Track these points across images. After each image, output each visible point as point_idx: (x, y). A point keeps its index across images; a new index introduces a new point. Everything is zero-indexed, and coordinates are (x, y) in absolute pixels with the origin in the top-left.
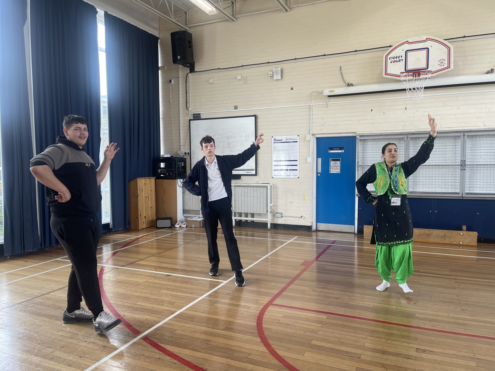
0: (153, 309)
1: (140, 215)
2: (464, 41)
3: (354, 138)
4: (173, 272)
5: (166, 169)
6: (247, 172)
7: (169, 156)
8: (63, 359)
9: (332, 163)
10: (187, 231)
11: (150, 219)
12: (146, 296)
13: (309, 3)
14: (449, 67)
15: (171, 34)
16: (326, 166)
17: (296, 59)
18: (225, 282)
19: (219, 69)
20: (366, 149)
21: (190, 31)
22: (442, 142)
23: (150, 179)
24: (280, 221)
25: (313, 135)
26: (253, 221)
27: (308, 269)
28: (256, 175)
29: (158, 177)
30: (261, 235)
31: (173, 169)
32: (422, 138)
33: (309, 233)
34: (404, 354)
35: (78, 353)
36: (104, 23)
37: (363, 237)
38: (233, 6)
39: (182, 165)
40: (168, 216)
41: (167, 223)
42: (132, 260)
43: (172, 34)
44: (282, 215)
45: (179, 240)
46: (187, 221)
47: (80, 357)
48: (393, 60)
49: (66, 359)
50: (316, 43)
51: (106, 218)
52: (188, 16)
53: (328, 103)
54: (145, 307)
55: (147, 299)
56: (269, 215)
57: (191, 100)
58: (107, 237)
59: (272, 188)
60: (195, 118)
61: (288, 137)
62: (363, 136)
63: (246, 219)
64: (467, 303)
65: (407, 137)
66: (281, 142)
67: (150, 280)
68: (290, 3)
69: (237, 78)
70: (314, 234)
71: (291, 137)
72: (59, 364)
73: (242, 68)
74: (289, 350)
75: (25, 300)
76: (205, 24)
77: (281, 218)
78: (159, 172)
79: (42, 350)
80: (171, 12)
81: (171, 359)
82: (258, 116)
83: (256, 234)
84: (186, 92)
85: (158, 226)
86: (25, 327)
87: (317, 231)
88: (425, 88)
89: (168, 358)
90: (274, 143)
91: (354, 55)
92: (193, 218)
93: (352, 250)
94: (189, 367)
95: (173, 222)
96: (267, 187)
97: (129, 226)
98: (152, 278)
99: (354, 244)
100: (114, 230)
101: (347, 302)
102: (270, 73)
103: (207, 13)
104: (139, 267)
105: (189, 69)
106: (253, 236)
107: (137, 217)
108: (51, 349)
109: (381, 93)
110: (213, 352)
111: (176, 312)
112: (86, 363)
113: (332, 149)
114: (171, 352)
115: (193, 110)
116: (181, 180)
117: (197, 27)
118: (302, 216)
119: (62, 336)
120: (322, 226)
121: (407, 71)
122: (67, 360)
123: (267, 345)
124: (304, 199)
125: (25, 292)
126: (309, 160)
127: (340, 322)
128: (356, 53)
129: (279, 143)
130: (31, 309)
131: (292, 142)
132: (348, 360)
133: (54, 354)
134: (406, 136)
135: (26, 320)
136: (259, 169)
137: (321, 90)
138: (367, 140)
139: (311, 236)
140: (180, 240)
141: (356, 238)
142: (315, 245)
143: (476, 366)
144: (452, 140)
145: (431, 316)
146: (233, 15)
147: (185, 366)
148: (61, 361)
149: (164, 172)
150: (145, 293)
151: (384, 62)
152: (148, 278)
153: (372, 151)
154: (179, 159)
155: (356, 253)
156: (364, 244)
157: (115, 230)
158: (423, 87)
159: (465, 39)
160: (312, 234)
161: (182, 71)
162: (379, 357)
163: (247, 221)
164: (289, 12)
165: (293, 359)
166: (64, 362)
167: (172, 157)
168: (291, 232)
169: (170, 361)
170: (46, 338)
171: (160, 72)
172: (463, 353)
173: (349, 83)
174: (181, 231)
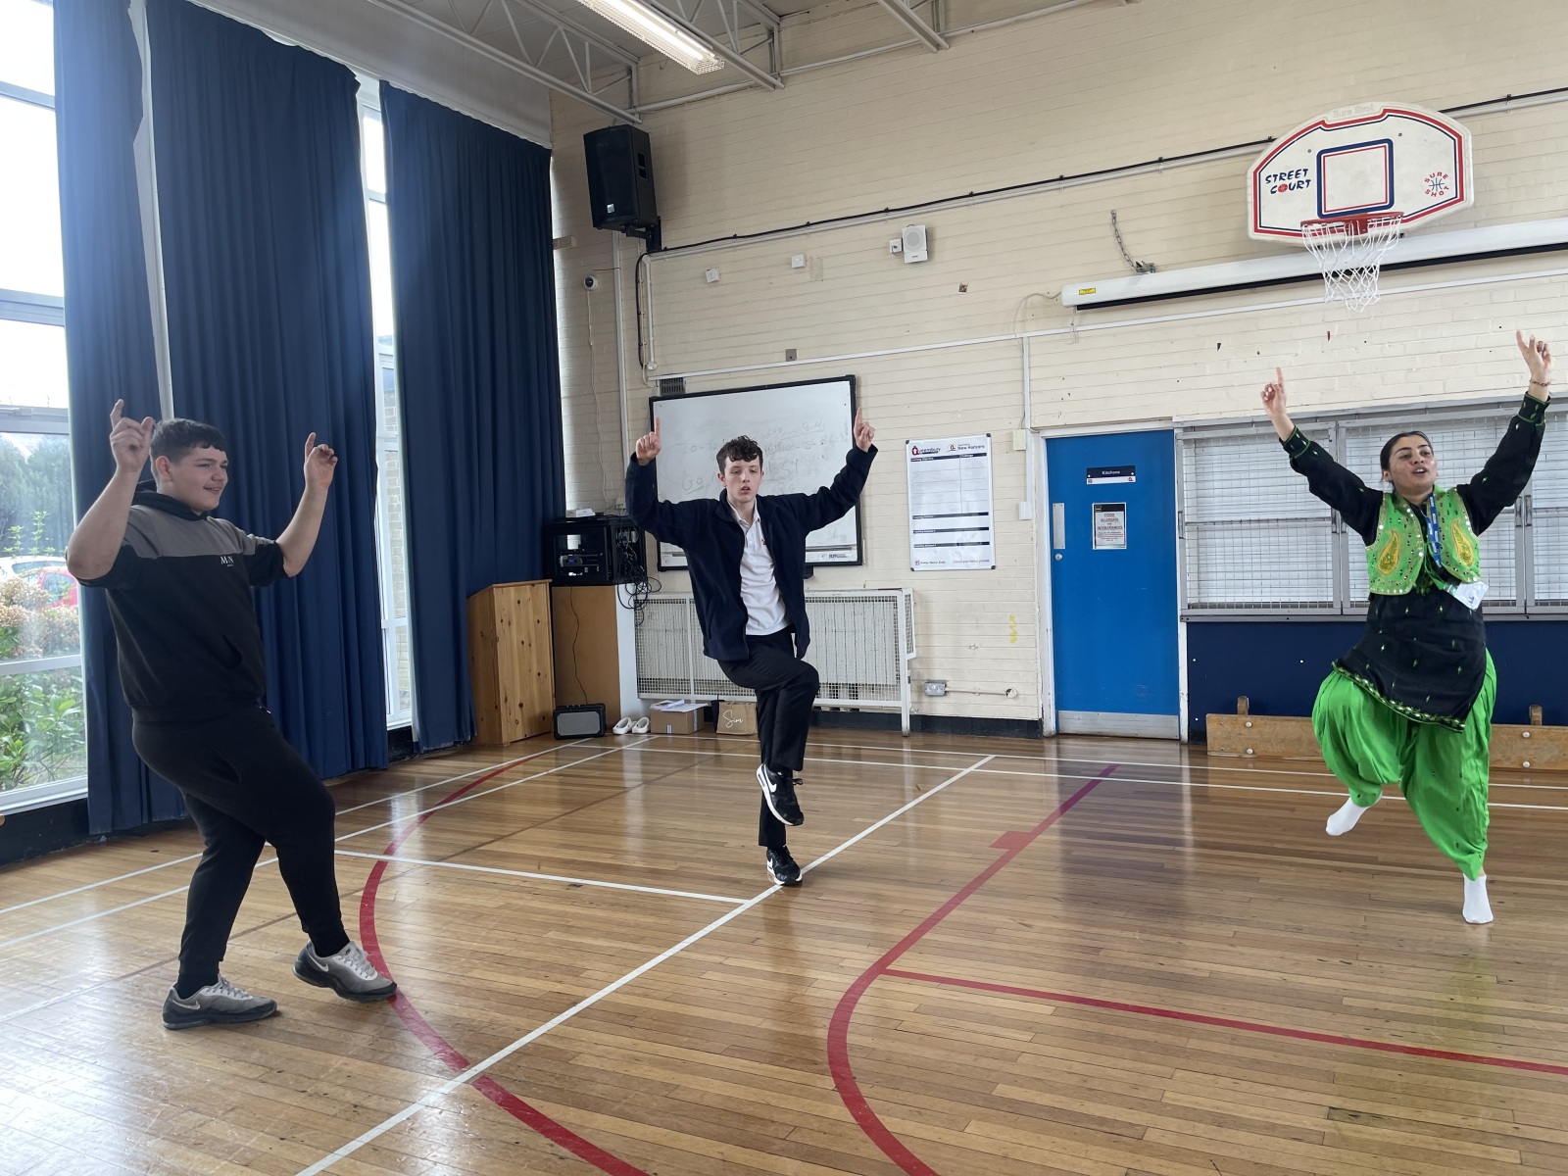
0: (516, 991)
1: (506, 701)
2: (1505, 111)
3: (1168, 434)
4: (591, 874)
5: (583, 553)
6: (831, 556)
7: (590, 513)
8: (229, 1144)
9: (1100, 518)
10: (652, 744)
11: (538, 710)
12: (500, 950)
13: (1008, 21)
14: (1462, 199)
15: (587, 137)
16: (1079, 528)
17: (971, 195)
18: (748, 903)
19: (735, 237)
20: (1206, 470)
21: (643, 126)
22: (1450, 439)
23: (533, 585)
24: (942, 708)
25: (1036, 430)
26: (855, 710)
27: (1013, 859)
28: (859, 562)
29: (558, 578)
30: (880, 753)
31: (604, 553)
32: (1384, 427)
33: (1034, 743)
34: (1286, 1126)
35: (275, 1127)
36: (380, 114)
37: (1205, 753)
38: (771, 40)
39: (631, 539)
40: (592, 701)
41: (589, 722)
42: (469, 840)
43: (590, 139)
44: (947, 689)
45: (627, 775)
46: (650, 714)
47: (282, 1139)
48: (1279, 183)
49: (239, 1146)
50: (1032, 143)
51: (400, 710)
52: (638, 79)
53: (1079, 329)
54: (494, 986)
55: (501, 961)
56: (906, 689)
57: (652, 336)
58: (403, 769)
59: (912, 603)
60: (666, 394)
61: (956, 441)
62: (1193, 428)
63: (834, 702)
64: (1518, 959)
65: (1337, 429)
66: (935, 458)
67: (517, 902)
68: (946, 23)
69: (790, 264)
70: (1052, 746)
71: (963, 440)
72: (216, 1160)
73: (807, 231)
74: (920, 1113)
75: (137, 969)
76: (689, 102)
77: (944, 699)
78: (562, 565)
79: (171, 1118)
80: (584, 72)
81: (552, 1145)
82: (859, 378)
83: (866, 750)
84: (639, 314)
85: (562, 733)
86: (131, 1050)
87: (1060, 735)
88: (1384, 268)
89: (543, 1141)
90: (913, 460)
91: (1156, 174)
92: (669, 705)
93: (1176, 795)
94: (603, 1169)
95: (607, 717)
96: (894, 600)
97: (473, 734)
98: (524, 895)
99: (1180, 776)
100: (425, 748)
101: (1124, 963)
102: (893, 243)
103: (689, 67)
104: (491, 862)
105: (643, 242)
106: (857, 757)
107: (496, 707)
108: (198, 1116)
109: (1248, 290)
110: (681, 1123)
111: (584, 998)
112: (296, 1157)
113: (1097, 473)
114: (555, 1124)
115: (660, 367)
116: (631, 587)
117: (665, 112)
118: (1009, 691)
119: (235, 1075)
120: (1077, 720)
121: (1325, 217)
122: (242, 1149)
123: (853, 1100)
124: (1014, 634)
125: (140, 945)
126: (1027, 510)
127: (1095, 1027)
128: (1162, 166)
129: (928, 459)
130: (152, 994)
131: (968, 456)
132: (1102, 1146)
133: (206, 1131)
134: (1332, 424)
135: (135, 1028)
136: (869, 544)
137: (1053, 290)
138: (1208, 440)
139: (1041, 752)
140: (632, 772)
141: (1185, 755)
142: (1056, 781)
143: (1519, 1161)
144: (1482, 432)
145: (1393, 1005)
146: (772, 70)
147: (591, 1166)
148: (223, 1151)
149: (576, 565)
150: (498, 942)
151: (1251, 191)
152: (514, 894)
153: (1225, 476)
154: (620, 521)
155: (1187, 806)
156: (1210, 775)
157: (428, 746)
158: (1378, 266)
159: (1511, 104)
160: (1043, 747)
161: (624, 249)
162: (1204, 1135)
163: (836, 709)
164: (946, 49)
165: (928, 1143)
166: (230, 1154)
167: (599, 515)
168: (978, 741)
169: (549, 1149)
170: (187, 1082)
171: (556, 254)
172: (1480, 1121)
173: (1141, 264)
174: (631, 748)
